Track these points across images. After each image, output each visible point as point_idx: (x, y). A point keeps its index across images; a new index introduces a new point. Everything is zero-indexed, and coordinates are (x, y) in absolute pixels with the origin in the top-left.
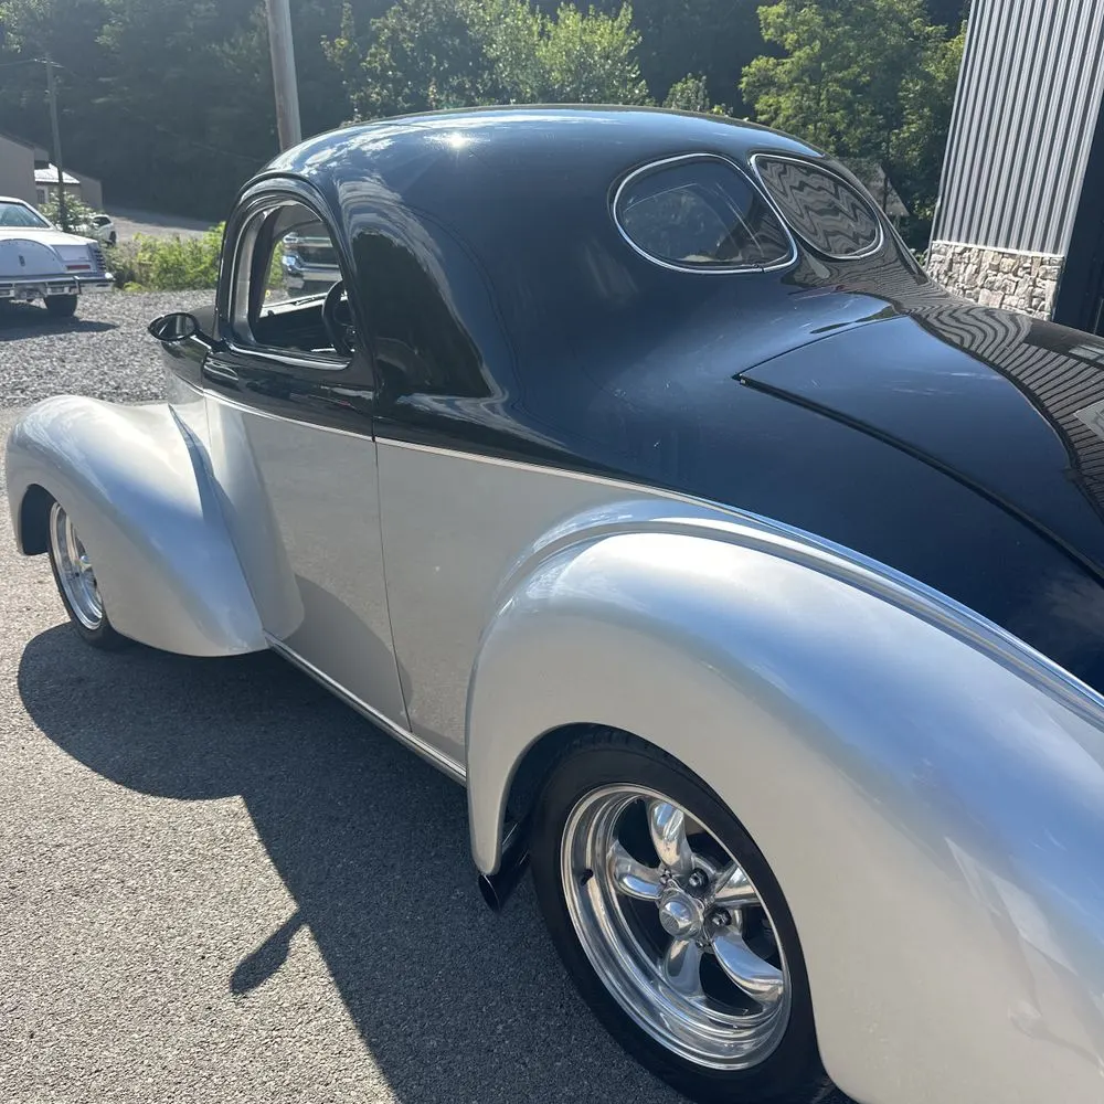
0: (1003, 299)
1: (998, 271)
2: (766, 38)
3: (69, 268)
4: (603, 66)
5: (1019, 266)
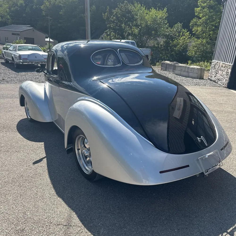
0: (222, 73)
1: (222, 67)
2: (196, 15)
3: (44, 59)
4: (159, 20)
5: (226, 66)
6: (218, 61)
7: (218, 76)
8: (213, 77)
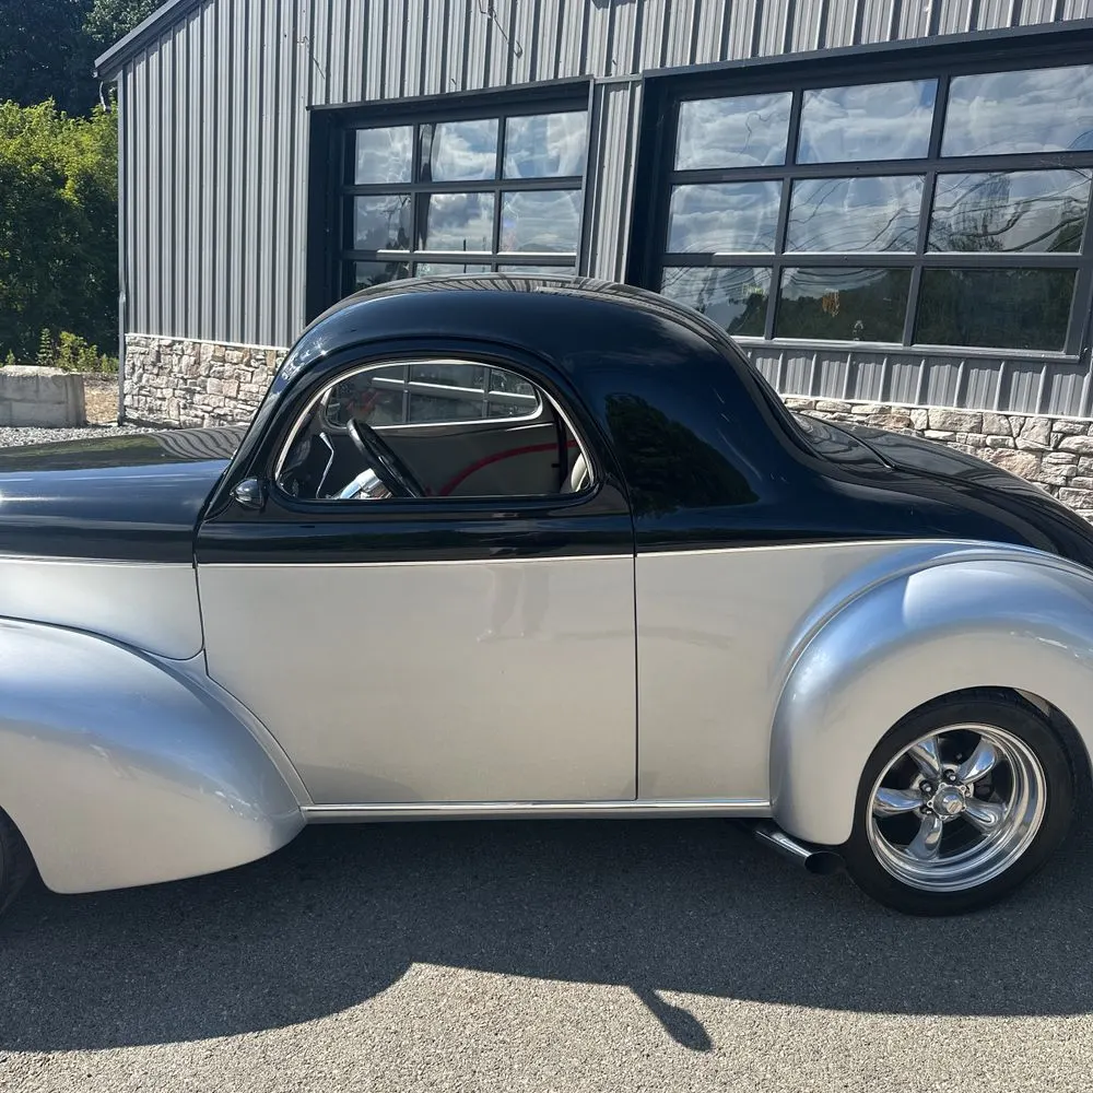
1: (224, 362)
5: (251, 358)
6: (173, 335)
7: (208, 405)
8: (174, 413)
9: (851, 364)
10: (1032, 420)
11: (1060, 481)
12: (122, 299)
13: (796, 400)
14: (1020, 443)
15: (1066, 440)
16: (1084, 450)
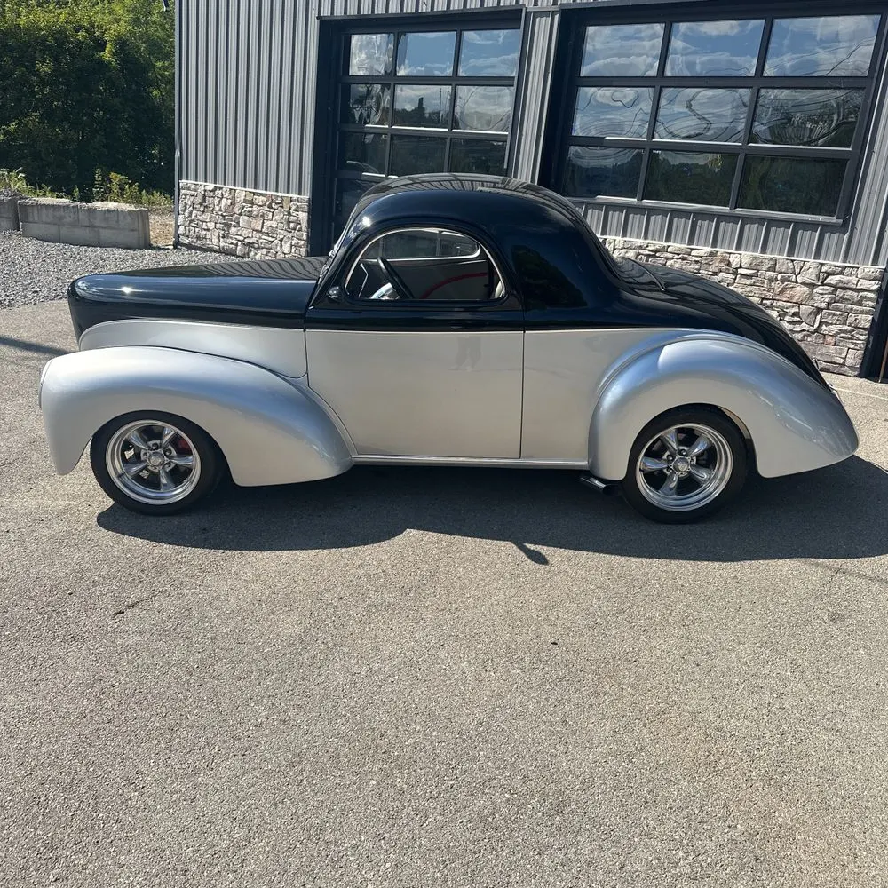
0: (263, 223)
1: (253, 204)
5: (272, 202)
6: (215, 183)
7: (240, 235)
8: (215, 240)
9: (692, 221)
10: (809, 264)
11: (823, 305)
12: (177, 154)
13: (655, 245)
14: (800, 279)
15: (830, 278)
16: (840, 285)
